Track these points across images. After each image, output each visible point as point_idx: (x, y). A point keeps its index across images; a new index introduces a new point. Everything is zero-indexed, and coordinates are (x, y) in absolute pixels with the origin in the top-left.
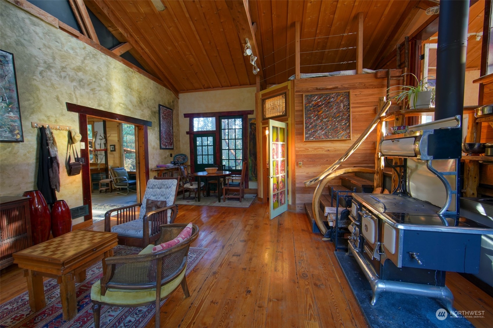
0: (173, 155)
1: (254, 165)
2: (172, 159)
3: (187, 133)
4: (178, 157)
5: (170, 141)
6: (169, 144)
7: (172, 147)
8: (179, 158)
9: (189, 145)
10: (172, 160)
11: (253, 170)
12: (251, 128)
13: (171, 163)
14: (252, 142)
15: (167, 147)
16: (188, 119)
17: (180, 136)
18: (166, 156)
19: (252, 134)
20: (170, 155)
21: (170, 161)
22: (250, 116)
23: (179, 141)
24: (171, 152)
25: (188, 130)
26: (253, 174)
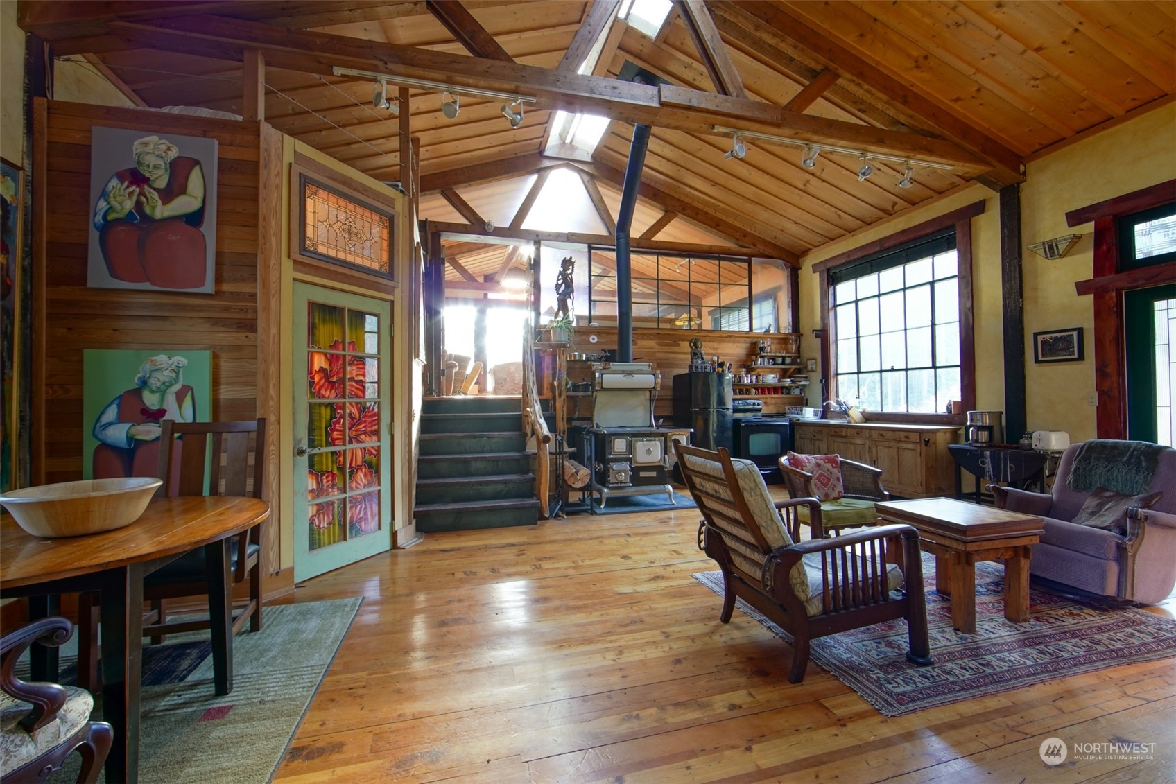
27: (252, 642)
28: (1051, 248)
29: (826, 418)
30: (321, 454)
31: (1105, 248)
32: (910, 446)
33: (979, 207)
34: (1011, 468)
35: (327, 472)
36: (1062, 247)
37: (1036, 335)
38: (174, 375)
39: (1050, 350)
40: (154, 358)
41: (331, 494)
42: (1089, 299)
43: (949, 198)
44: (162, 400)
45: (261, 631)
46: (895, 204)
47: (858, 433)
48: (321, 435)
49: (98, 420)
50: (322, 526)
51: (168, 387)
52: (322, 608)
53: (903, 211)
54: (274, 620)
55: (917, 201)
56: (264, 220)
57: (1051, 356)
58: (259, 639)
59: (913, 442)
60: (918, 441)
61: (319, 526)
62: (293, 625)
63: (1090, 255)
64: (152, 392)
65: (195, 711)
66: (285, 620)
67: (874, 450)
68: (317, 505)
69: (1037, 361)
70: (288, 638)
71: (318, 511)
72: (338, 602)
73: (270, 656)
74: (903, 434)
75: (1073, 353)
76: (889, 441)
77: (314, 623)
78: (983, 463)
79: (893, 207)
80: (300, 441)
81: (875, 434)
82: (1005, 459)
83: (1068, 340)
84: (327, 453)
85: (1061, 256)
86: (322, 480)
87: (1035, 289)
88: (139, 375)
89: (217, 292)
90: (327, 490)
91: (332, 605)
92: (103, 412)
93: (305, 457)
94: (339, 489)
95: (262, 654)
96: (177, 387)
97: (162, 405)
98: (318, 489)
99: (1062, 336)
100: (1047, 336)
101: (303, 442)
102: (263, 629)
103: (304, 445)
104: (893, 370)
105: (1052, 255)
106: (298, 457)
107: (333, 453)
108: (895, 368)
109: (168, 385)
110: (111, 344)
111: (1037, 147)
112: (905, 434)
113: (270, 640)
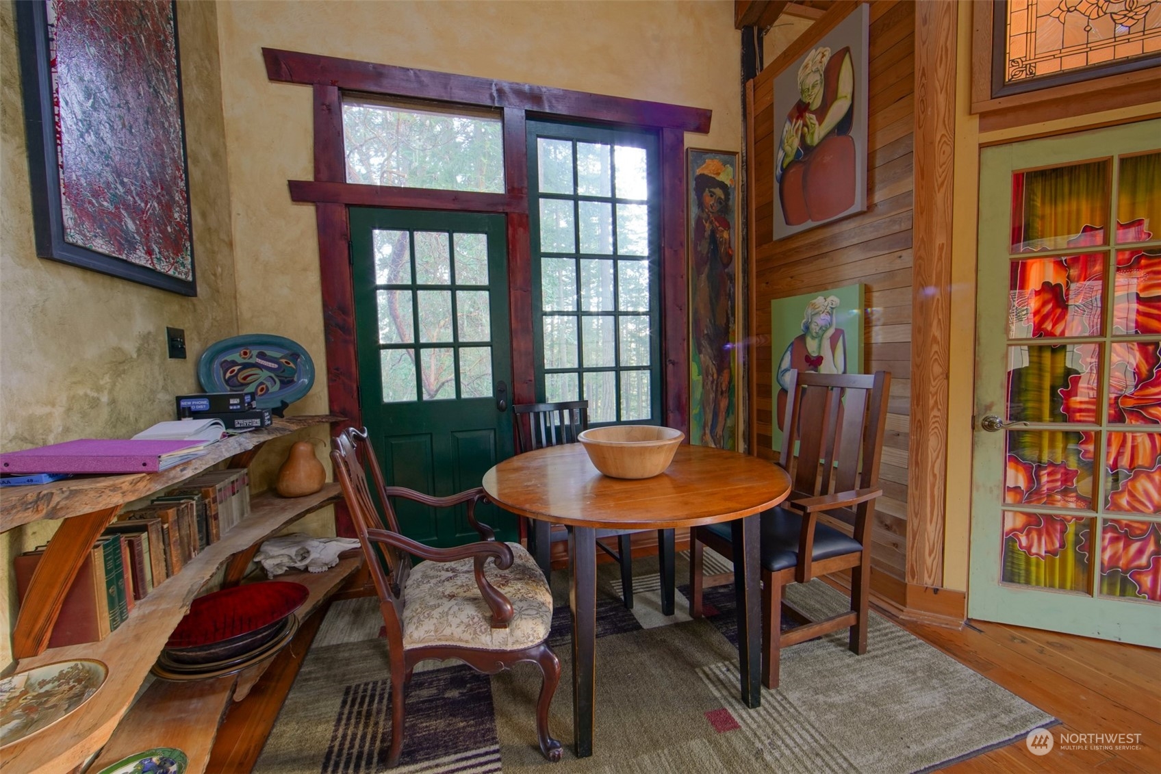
0: (193, 347)
1: (712, 396)
2: (183, 379)
3: (298, 191)
4: (236, 356)
5: (168, 207)
6: (155, 234)
7: (183, 274)
8: (246, 366)
9: (313, 278)
10: (186, 386)
11: (710, 417)
12: (701, 205)
13: (182, 413)
14: (704, 276)
15: (139, 258)
16: (301, 97)
17: (237, 207)
18: (130, 347)
19: (707, 234)
20: (164, 338)
21: (165, 399)
22: (691, 140)
23: (230, 245)
24: (174, 312)
25: (304, 171)
26: (708, 437)
27: (837, 663)
30: (1039, 433)
35: (1051, 464)
38: (828, 318)
40: (813, 301)
41: (1059, 504)
44: (820, 346)
45: (859, 657)
48: (1040, 401)
49: (780, 367)
50: (1034, 550)
51: (825, 331)
52: (967, 685)
54: (890, 653)
56: (924, 74)
58: (848, 666)
61: (1029, 548)
62: (901, 678)
64: (813, 338)
65: (716, 699)
66: (901, 663)
68: (1028, 515)
70: (875, 692)
71: (1028, 524)
72: (1001, 693)
73: (829, 700)
77: (928, 699)
80: (989, 407)
84: (1053, 433)
86: (1038, 477)
88: (804, 321)
89: (869, 208)
90: (1049, 496)
91: (987, 690)
92: (782, 359)
93: (999, 436)
94: (1079, 498)
95: (826, 691)
96: (831, 332)
97: (819, 352)
98: (1029, 488)
101: (995, 409)
102: (866, 656)
103: (999, 412)
106: (984, 432)
107: (1067, 434)
109: (824, 329)
110: (790, 292)
113: (854, 676)
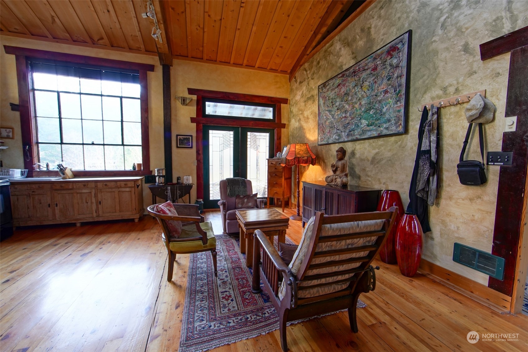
28: (184, 100)
29: (32, 177)
31: (199, 107)
32: (128, 189)
33: (151, 68)
34: (179, 193)
36: (188, 101)
37: (177, 135)
39: (182, 142)
42: (194, 125)
43: (134, 54)
46: (102, 39)
47: (84, 186)
53: (104, 47)
55: (115, 45)
57: (182, 145)
59: (130, 187)
60: (133, 186)
63: (195, 108)
67: (99, 195)
69: (177, 147)
74: (123, 184)
75: (189, 145)
76: (111, 188)
78: (167, 192)
79: (98, 40)
81: (100, 185)
82: (177, 190)
83: (188, 139)
85: (186, 105)
87: (176, 116)
99: (186, 138)
100: (181, 137)
104: (93, 144)
105: (184, 104)
108: (95, 143)
111: (178, 54)
112: (124, 183)
